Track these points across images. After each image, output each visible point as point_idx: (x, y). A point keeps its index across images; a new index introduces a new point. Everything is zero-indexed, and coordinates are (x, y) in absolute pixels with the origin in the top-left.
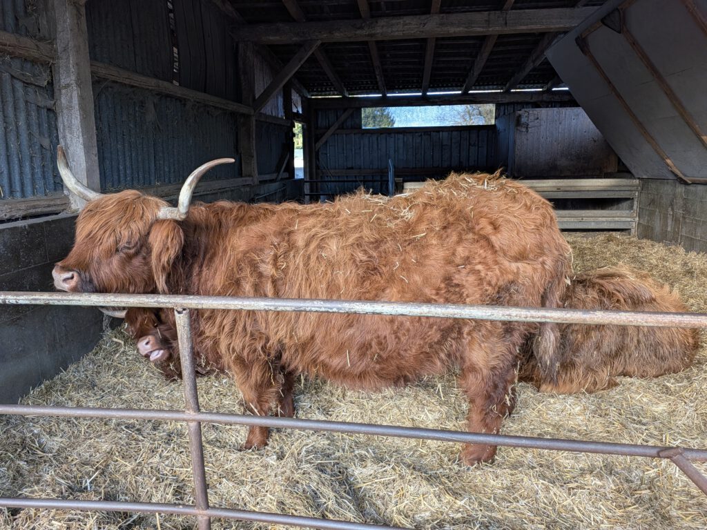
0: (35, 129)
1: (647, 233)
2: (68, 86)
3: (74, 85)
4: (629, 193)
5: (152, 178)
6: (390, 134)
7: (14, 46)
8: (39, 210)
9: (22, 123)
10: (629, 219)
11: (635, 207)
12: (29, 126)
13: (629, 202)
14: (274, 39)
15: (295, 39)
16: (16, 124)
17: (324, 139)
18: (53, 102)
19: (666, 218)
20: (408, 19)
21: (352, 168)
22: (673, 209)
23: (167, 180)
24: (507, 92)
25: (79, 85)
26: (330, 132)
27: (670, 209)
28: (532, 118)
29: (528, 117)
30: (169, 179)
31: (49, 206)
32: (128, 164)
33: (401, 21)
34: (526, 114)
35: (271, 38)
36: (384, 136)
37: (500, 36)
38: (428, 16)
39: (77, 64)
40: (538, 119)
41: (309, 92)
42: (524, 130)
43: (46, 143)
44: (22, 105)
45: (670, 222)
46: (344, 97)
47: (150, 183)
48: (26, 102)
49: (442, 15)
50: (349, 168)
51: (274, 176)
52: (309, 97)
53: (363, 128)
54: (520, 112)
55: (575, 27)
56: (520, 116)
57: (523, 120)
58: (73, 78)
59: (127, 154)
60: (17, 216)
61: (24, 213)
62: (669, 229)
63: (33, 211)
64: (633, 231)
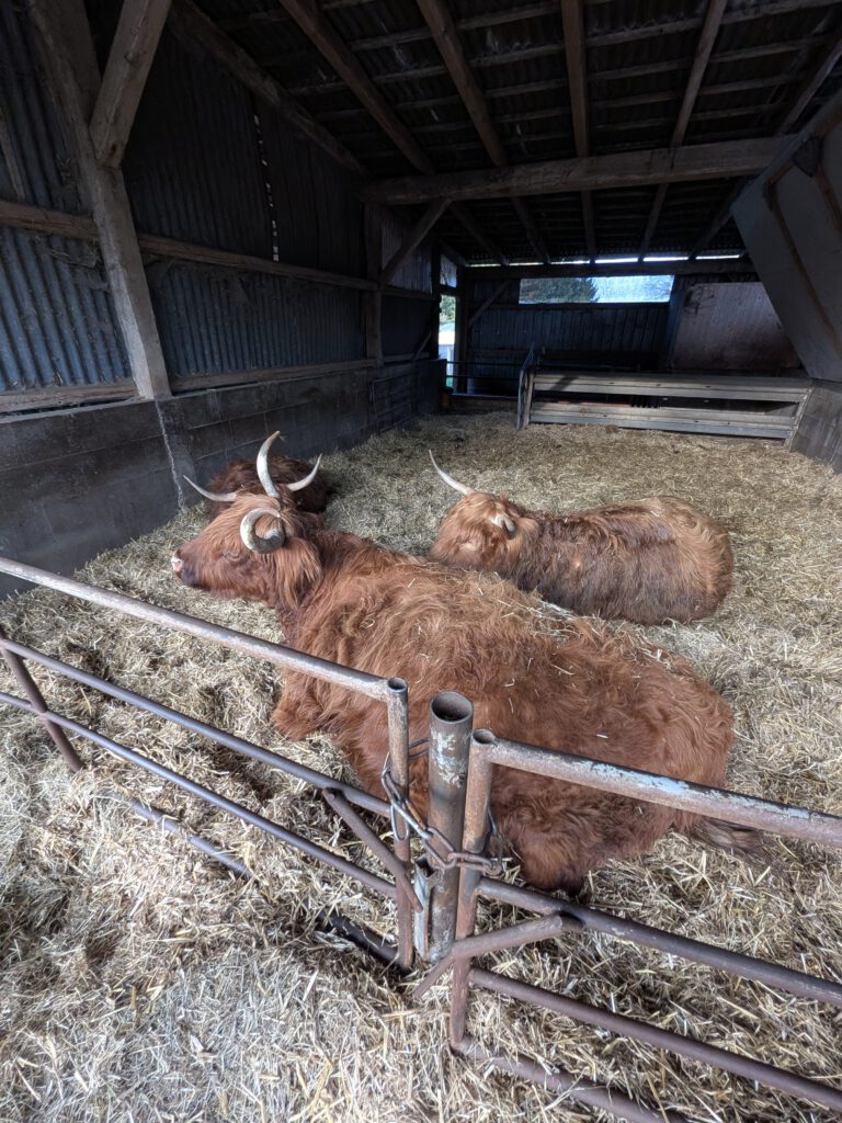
0: (92, 314)
1: (802, 446)
2: (113, 267)
3: (119, 266)
4: (796, 395)
5: (247, 362)
6: (548, 310)
7: (43, 223)
8: (99, 397)
9: (75, 308)
10: (786, 427)
11: (798, 413)
12: (83, 311)
13: (794, 406)
14: (401, 197)
15: (423, 197)
16: (67, 309)
17: (478, 314)
18: (106, 285)
19: (827, 431)
20: (549, 166)
21: (503, 348)
22: (837, 421)
23: (266, 364)
24: (692, 259)
25: (124, 266)
26: (484, 307)
27: (834, 420)
28: (706, 295)
29: (701, 294)
30: (269, 363)
31: (112, 393)
32: (215, 348)
33: (541, 169)
34: (700, 291)
35: (398, 197)
36: (541, 312)
37: (673, 186)
38: (575, 160)
39: (119, 242)
40: (713, 296)
41: (467, 259)
42: (693, 311)
43: (108, 328)
44: (71, 288)
45: (829, 435)
46: (503, 266)
47: (244, 368)
48: (76, 286)
49: (591, 158)
50: (500, 349)
51: (409, 357)
52: (467, 266)
53: (520, 302)
54: (693, 288)
55: (766, 168)
56: (691, 293)
57: (694, 298)
58: (117, 258)
59: (213, 337)
60: (74, 403)
61: (82, 400)
62: (826, 444)
63: (92, 398)
64: (788, 442)
